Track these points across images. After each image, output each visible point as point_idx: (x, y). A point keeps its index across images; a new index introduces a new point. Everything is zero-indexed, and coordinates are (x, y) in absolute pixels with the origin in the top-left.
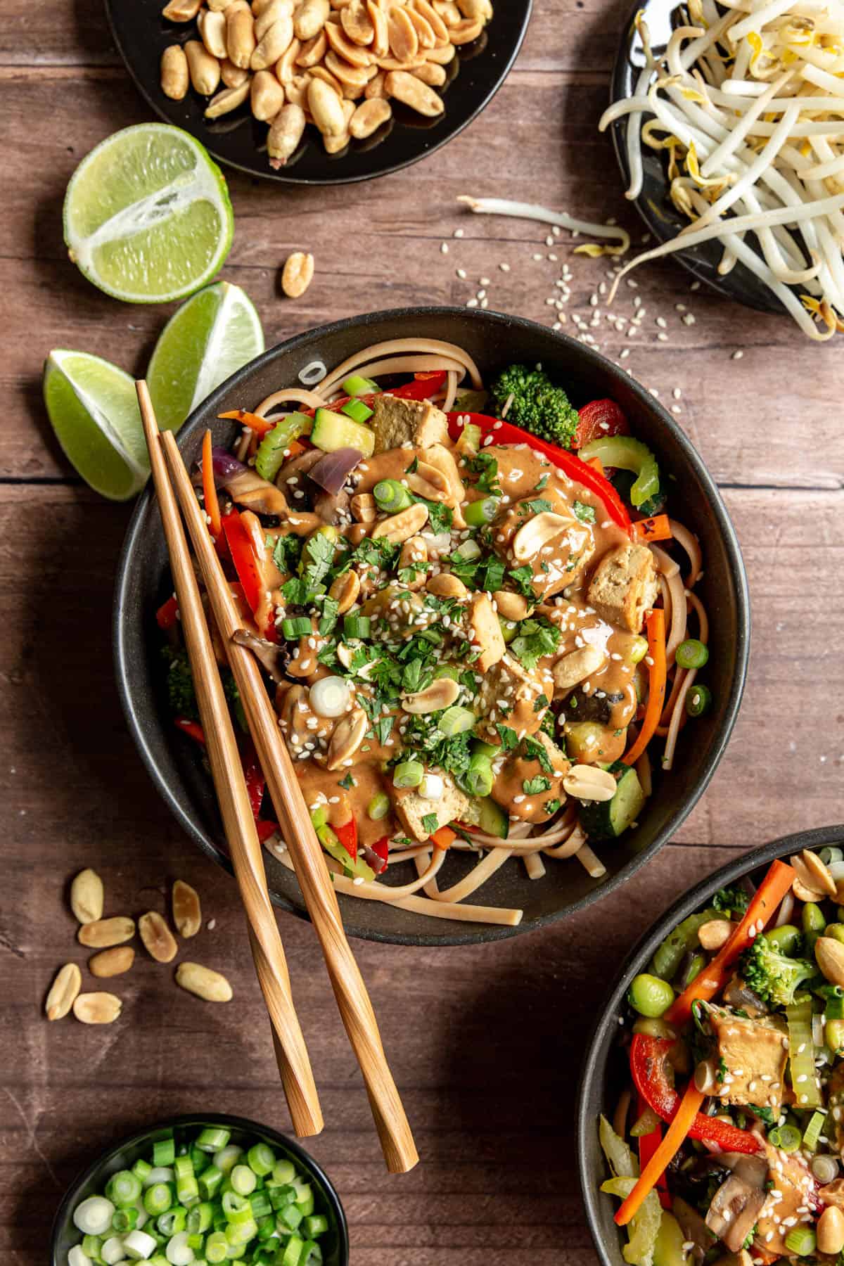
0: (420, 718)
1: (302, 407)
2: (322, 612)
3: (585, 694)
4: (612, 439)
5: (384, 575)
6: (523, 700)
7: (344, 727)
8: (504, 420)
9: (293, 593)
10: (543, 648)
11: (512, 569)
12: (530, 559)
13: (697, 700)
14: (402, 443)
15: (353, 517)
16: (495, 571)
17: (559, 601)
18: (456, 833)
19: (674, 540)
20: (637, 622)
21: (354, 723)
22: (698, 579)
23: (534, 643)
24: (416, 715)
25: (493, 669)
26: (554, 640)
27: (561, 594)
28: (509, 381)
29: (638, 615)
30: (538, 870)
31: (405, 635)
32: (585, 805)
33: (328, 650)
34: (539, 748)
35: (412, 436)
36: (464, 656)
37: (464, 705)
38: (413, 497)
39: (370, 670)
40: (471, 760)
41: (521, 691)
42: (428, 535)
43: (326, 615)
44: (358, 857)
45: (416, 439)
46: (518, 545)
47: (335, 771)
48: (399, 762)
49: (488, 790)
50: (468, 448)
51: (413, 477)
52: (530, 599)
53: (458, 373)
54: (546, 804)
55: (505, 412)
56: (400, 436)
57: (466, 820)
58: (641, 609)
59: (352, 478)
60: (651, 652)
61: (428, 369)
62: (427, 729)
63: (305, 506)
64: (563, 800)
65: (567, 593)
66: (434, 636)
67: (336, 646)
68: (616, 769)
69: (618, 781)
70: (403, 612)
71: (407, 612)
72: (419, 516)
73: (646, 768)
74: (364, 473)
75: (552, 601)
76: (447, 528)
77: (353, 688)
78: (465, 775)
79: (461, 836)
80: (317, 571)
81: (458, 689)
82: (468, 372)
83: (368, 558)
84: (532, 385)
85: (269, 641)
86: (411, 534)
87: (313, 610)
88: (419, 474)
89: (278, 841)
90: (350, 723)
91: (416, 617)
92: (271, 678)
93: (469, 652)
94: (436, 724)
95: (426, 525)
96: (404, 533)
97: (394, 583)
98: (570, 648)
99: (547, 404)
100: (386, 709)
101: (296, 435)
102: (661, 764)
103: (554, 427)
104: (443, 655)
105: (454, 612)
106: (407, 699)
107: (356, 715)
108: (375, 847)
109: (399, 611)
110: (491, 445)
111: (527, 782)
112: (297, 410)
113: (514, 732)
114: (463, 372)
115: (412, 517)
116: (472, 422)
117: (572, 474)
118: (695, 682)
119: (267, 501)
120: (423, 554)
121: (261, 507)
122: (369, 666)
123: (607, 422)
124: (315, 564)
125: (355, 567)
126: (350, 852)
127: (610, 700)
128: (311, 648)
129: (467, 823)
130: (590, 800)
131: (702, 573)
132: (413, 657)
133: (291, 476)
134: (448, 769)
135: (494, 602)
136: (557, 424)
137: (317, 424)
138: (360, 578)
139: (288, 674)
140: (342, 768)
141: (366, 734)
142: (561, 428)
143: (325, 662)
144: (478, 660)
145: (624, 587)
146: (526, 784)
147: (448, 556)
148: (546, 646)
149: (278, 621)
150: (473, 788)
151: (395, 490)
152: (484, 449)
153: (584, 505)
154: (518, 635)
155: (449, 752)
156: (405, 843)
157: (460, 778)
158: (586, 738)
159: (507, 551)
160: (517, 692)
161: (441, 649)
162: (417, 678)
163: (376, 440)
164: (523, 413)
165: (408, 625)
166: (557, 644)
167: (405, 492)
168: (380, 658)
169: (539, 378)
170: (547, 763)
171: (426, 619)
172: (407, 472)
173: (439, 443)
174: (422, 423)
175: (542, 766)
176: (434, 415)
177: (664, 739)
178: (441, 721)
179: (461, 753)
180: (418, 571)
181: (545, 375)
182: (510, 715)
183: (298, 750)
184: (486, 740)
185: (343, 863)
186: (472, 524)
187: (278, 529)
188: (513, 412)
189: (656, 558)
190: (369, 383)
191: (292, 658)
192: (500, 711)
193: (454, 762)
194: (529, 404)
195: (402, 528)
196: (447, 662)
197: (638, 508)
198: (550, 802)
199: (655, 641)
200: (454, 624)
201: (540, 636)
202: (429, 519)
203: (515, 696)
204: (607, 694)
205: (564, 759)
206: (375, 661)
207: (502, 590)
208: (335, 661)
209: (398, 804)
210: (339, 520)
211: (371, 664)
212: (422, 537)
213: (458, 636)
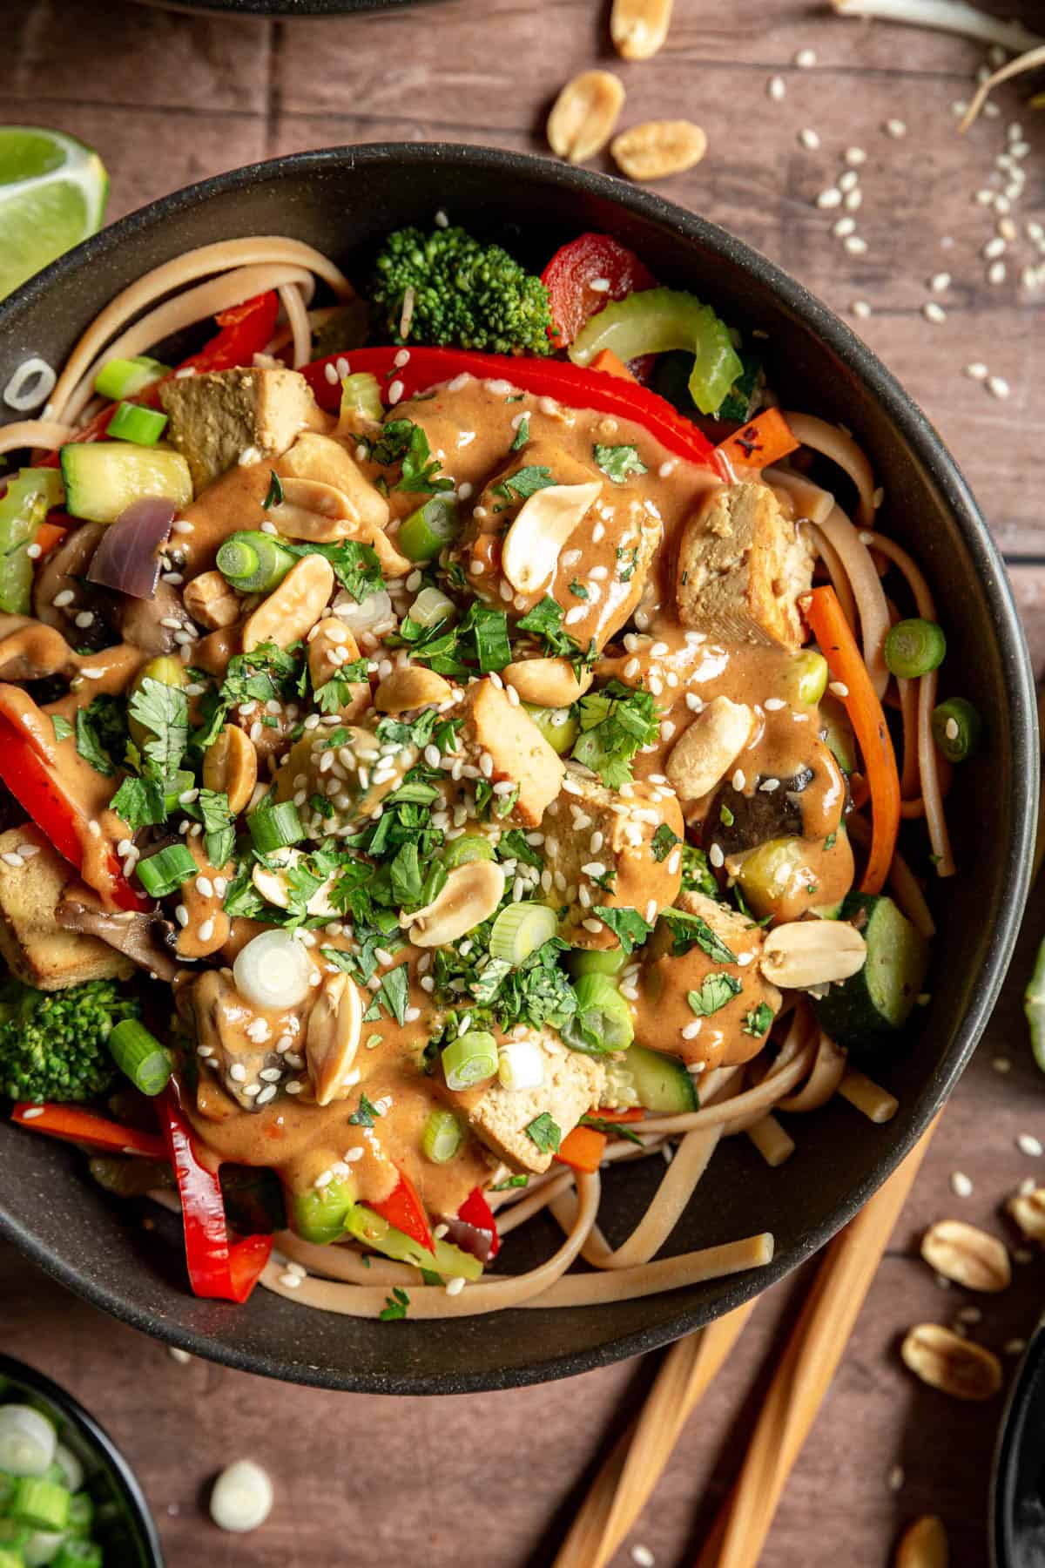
0: (451, 949)
1: (34, 458)
2: (203, 823)
3: (740, 793)
4: (624, 304)
5: (291, 712)
6: (628, 848)
7: (321, 1017)
8: (411, 342)
9: (136, 806)
10: (631, 737)
11: (520, 615)
12: (545, 585)
13: (953, 729)
14: (237, 455)
15: (198, 626)
16: (489, 631)
17: (632, 641)
18: (604, 1133)
19: (804, 448)
20: (789, 627)
21: (335, 1002)
22: (877, 505)
23: (611, 737)
24: (442, 948)
25: (555, 810)
26: (647, 716)
27: (630, 627)
28: (395, 266)
29: (785, 612)
30: (777, 1147)
31: (366, 810)
32: (819, 997)
33: (237, 889)
34: (691, 925)
35: (251, 435)
36: (488, 807)
37: (526, 896)
38: (295, 549)
39: (329, 897)
40: (578, 991)
41: (618, 831)
42: (345, 609)
43: (211, 826)
44: (436, 1242)
45: (260, 439)
46: (513, 565)
47: (334, 1103)
48: (444, 1043)
49: (627, 1035)
50: (361, 420)
51: (279, 511)
52: (575, 657)
53: (299, 286)
54: (745, 1020)
55: (405, 328)
56: (230, 445)
57: (613, 1103)
58: (787, 600)
59: (169, 555)
60: (836, 672)
61: (239, 299)
62: (472, 965)
63: (106, 637)
64: (776, 1002)
65: (642, 620)
66: (421, 792)
67: (249, 876)
68: (853, 909)
69: (863, 931)
70: (347, 770)
71: (352, 767)
72: (317, 579)
73: (910, 886)
74: (188, 538)
75: (616, 647)
76: (377, 584)
77: (311, 940)
78: (577, 1022)
79: (615, 1134)
80: (164, 752)
81: (498, 875)
82: (317, 278)
83: (251, 691)
84: (438, 258)
85: (126, 909)
86: (316, 617)
87: (185, 825)
88: (290, 503)
89: (284, 1266)
90: (327, 1004)
91: (372, 769)
92: (154, 976)
93: (495, 797)
94: (486, 950)
95: (337, 590)
96: (302, 620)
97: (313, 722)
98: (683, 720)
99: (480, 286)
100: (385, 957)
101: (40, 512)
102: (934, 868)
103: (506, 323)
104: (451, 818)
105: (438, 735)
106: (416, 923)
107: (334, 989)
108: (464, 1212)
109: (337, 771)
110: (403, 398)
111: (694, 993)
112: (27, 465)
113: (635, 912)
114: (307, 280)
115: (303, 585)
116: (354, 370)
117: (571, 400)
118: (940, 697)
119: (33, 654)
120: (349, 647)
121: (23, 668)
122: (325, 889)
123: (602, 275)
124: (158, 738)
125: (233, 717)
126: (416, 1238)
127: (791, 789)
128: (205, 897)
129: (618, 1108)
130: (825, 984)
131: (880, 491)
132: (398, 842)
133: (59, 592)
134: (539, 1023)
135: (510, 688)
136: (509, 314)
137: (70, 477)
138: (248, 733)
139: (181, 959)
140: (346, 1092)
141: (364, 1015)
142: (519, 320)
143: (240, 914)
144: (517, 806)
145: (738, 572)
146: (694, 997)
147: (397, 633)
148: (637, 733)
149: (128, 869)
150: (600, 1042)
151: (254, 548)
152: (393, 411)
153: (612, 448)
154: (578, 731)
155: (528, 993)
156: (519, 1186)
157: (568, 1032)
158: (773, 874)
159: (498, 586)
160: (612, 837)
161: (445, 811)
162: (418, 879)
163: (190, 467)
164: (439, 316)
165: (364, 791)
166: (654, 721)
167: (273, 546)
168: (340, 866)
169: (447, 241)
170: (716, 945)
171: (393, 767)
172: (267, 506)
173: (306, 430)
174: (262, 405)
175: (710, 956)
176: (278, 383)
177: (922, 820)
178: (491, 943)
179: (553, 986)
180: (348, 681)
181: (460, 230)
182: (614, 884)
183: (253, 1089)
184: (589, 946)
185: (415, 1263)
186: (420, 559)
187: (69, 697)
188: (421, 321)
189: (784, 494)
190: (142, 363)
191: (178, 927)
192: (594, 884)
193: (544, 1007)
194: (447, 297)
195: (294, 612)
196: (463, 830)
197: (716, 416)
198: (751, 1016)
199: (836, 648)
200: (449, 756)
201: (619, 718)
202: (336, 578)
203: (610, 846)
204: (780, 780)
205: (748, 927)
206: (332, 875)
207: (516, 660)
208: (260, 904)
209: (471, 1120)
210: (173, 640)
211: (326, 884)
212: (336, 616)
213: (463, 777)
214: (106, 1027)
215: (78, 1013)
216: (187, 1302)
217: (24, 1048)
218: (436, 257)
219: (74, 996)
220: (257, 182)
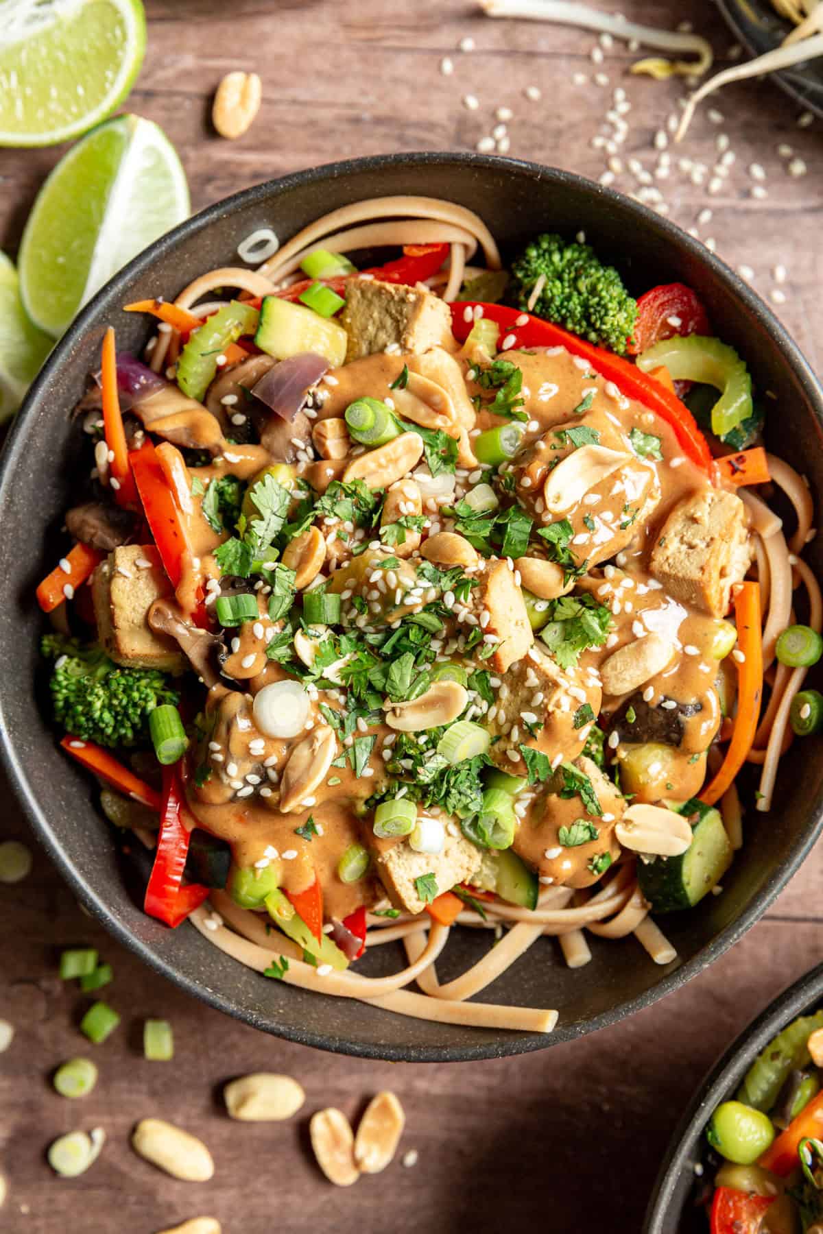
0: (412, 737)
1: (242, 295)
2: (273, 587)
3: (647, 703)
4: (686, 340)
5: (360, 534)
6: (558, 712)
7: (303, 752)
8: (531, 313)
9: (231, 559)
10: (587, 638)
11: (542, 525)
12: (569, 511)
13: (806, 711)
14: (385, 346)
15: (315, 452)
16: (518, 528)
17: (610, 571)
18: (463, 901)
19: (773, 483)
20: (721, 602)
21: (317, 745)
22: (808, 540)
23: (574, 631)
24: (406, 733)
25: (516, 668)
26: (603, 626)
27: (612, 561)
28: (538, 257)
29: (722, 591)
30: (579, 954)
31: (390, 620)
32: (646, 862)
33: (281, 640)
34: (580, 780)
35: (399, 336)
36: (474, 648)
37: (474, 719)
38: (401, 423)
39: (340, 670)
40: (485, 796)
41: (554, 699)
42: (421, 476)
43: (277, 591)
44: (323, 936)
45: (405, 341)
46: (550, 491)
47: (290, 814)
48: (382, 800)
49: (508, 840)
50: (480, 353)
51: (401, 394)
52: (568, 568)
53: (465, 246)
54: (591, 860)
55: (532, 303)
56: (382, 336)
57: (478, 883)
58: (727, 583)
59: (314, 396)
60: (741, 643)
61: (422, 241)
62: (422, 753)
63: (249, 436)
64: (616, 855)
65: (622, 559)
66: (432, 621)
67: (293, 635)
68: (692, 809)
69: (693, 827)
70: (388, 587)
71: (393, 586)
72: (410, 449)
73: (735, 808)
74: (331, 389)
75: (599, 570)
76: (450, 467)
77: (316, 695)
78: (476, 818)
79: (470, 906)
80: (265, 529)
81: (465, 696)
82: (480, 244)
83: (337, 510)
84: (570, 263)
85: (199, 626)
86: (399, 476)
87: (260, 584)
88: (410, 391)
89: (210, 913)
90: (311, 745)
91: (407, 594)
92: (201, 679)
93: (482, 643)
94: (434, 747)
95: (420, 462)
96: (389, 475)
97: (375, 545)
98: (625, 637)
99: (593, 291)
100: (363, 725)
101: (235, 334)
102: (755, 802)
103: (603, 323)
104: (444, 647)
105: (460, 586)
106: (394, 710)
107: (320, 734)
108: (347, 921)
109: (381, 585)
110: (512, 348)
111: (565, 828)
112: (236, 298)
113: (545, 757)
114: (473, 245)
115: (400, 450)
116: (486, 316)
117: (628, 391)
118: (803, 687)
119: (194, 429)
120: (416, 505)
121: (184, 438)
122: (339, 664)
123: (679, 315)
124: (262, 519)
125: (318, 522)
126: (311, 928)
127: (682, 712)
128: (256, 638)
129: (480, 888)
130: (653, 855)
131: (813, 532)
132: (402, 650)
133: (228, 394)
134: (451, 810)
135: (517, 572)
136: (606, 319)
137: (264, 319)
138: (325, 538)
139: (223, 675)
140: (301, 810)
141: (334, 760)
142: (612, 325)
143: (276, 659)
144: (495, 655)
145: (702, 550)
146: (564, 830)
147: (452, 508)
148: (591, 635)
149: (210, 600)
150: (487, 838)
151: (375, 413)
152: (503, 354)
153: (645, 434)
154: (551, 619)
155: (453, 787)
156: (391, 916)
157: (468, 823)
158: (648, 766)
159: (535, 500)
160: (550, 700)
161: (442, 640)
162: (408, 680)
163: (349, 341)
164: (558, 303)
165: (395, 606)
166: (606, 632)
167: (389, 416)
168: (355, 652)
169: (580, 253)
170: (593, 801)
171: (420, 597)
172: (392, 388)
173: (438, 346)
174: (415, 317)
175: (585, 806)
176: (432, 307)
177: (760, 767)
178: (440, 742)
179: (470, 788)
180: (408, 528)
181: (590, 249)
182: (539, 733)
183: (237, 784)
184: (506, 769)
185: (303, 945)
186: (486, 462)
187: (209, 469)
188: (544, 301)
189: (748, 510)
190: (339, 260)
191: (230, 651)
192: (525, 727)
193: (459, 800)
194: (567, 290)
195: (385, 467)
196: (449, 658)
197: (722, 439)
198: (596, 858)
199: (747, 628)
200: (460, 603)
201: (582, 620)
202: (424, 454)
203: (546, 706)
204: (678, 704)
205: (617, 796)
206: (348, 656)
207: (527, 555)
208: (291, 656)
209: (380, 860)
210: (295, 456)
211: (343, 660)
212: (414, 480)
213: (465, 621)
214: (151, 705)
215: (135, 688)
216: (137, 914)
217: (90, 699)
218: (568, 261)
219: (137, 676)
220: (468, 166)
